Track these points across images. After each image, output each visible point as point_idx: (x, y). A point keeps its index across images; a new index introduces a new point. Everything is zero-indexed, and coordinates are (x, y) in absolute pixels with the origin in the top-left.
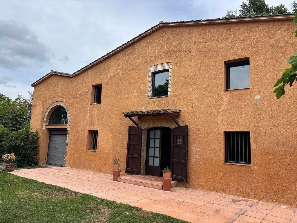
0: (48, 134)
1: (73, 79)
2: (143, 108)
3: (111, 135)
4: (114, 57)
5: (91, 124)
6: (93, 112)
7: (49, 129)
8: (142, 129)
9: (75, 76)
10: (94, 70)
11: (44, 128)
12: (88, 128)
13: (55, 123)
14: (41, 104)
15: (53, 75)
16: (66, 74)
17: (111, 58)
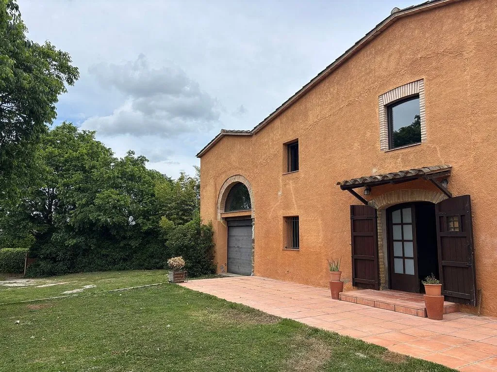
0: (226, 226)
1: (254, 138)
2: (374, 170)
3: (320, 222)
4: (314, 91)
5: (287, 206)
6: (287, 186)
7: (226, 219)
8: (376, 209)
9: (256, 133)
10: (284, 118)
11: (219, 217)
12: (282, 213)
13: (234, 208)
14: (212, 182)
15: (224, 136)
16: (242, 132)
17: (311, 92)
